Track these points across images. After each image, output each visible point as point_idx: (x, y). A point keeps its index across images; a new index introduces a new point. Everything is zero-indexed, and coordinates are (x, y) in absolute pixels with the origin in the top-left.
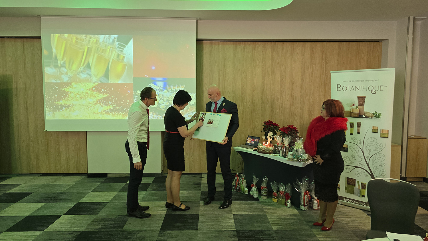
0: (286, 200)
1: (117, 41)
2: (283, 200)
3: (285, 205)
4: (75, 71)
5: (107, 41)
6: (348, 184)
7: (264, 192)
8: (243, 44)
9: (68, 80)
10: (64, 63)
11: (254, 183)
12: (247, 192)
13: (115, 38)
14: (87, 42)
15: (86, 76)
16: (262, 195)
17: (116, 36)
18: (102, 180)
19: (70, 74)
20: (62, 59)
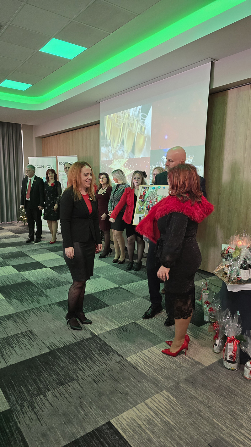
1: (141, 113)
4: (116, 148)
5: (134, 114)
9: (112, 157)
13: (140, 109)
14: (123, 118)
15: (121, 152)
17: (140, 107)
19: (113, 152)
20: (110, 138)
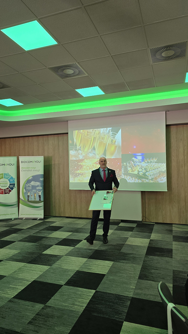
1: (111, 132)
4: (87, 152)
5: (105, 132)
9: (83, 158)
10: (80, 148)
13: (110, 130)
14: (93, 134)
15: (93, 154)
17: (111, 128)
19: (83, 154)
20: (79, 145)
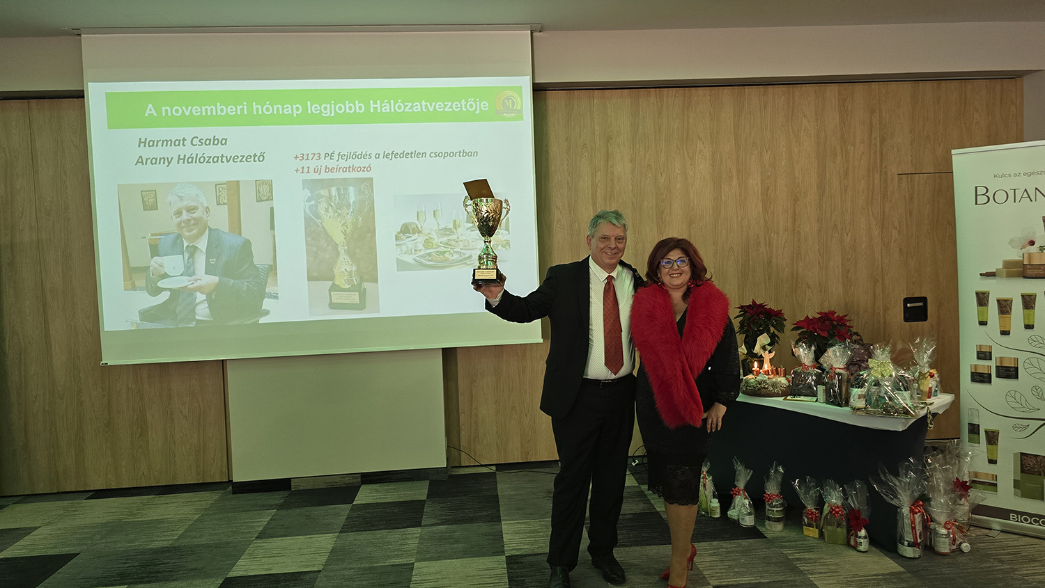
0: (848, 532)
2: (839, 529)
3: (848, 544)
6: (1023, 471)
7: (775, 510)
8: (656, 95)
11: (741, 484)
12: (718, 510)
16: (769, 519)
18: (278, 498)
